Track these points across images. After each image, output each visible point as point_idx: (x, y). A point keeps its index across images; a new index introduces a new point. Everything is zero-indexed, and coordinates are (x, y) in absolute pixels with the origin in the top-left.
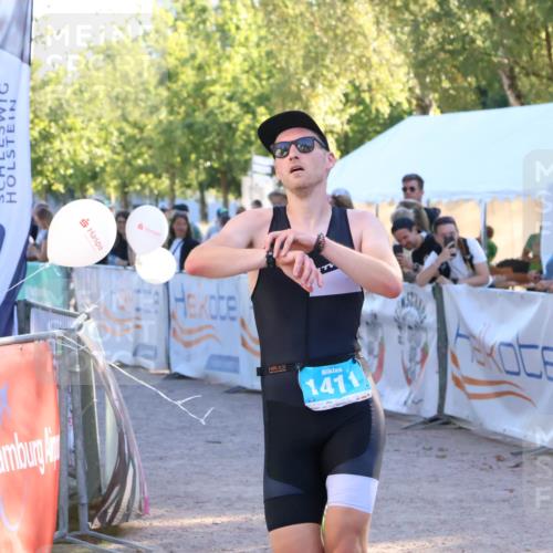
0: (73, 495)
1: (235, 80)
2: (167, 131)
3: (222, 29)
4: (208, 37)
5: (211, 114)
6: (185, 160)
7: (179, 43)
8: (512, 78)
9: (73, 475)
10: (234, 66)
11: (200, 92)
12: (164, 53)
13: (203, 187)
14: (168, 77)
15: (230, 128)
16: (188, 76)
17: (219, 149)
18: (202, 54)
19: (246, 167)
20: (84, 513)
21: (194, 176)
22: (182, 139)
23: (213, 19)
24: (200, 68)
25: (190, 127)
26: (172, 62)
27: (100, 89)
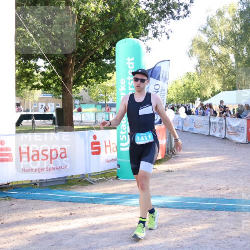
0: (168, 149)
1: (195, 86)
2: (184, 94)
3: (193, 78)
4: (191, 80)
5: (191, 91)
6: (187, 98)
7: (187, 81)
8: (238, 86)
9: (168, 146)
10: (195, 84)
11: (190, 88)
12: (184, 82)
13: (189, 103)
14: (185, 86)
15: (194, 93)
16: (188, 86)
17: (192, 97)
18: (190, 83)
19: (196, 99)
20: (170, 152)
21: (188, 101)
22: (186, 95)
23: (192, 77)
24: (190, 84)
25: (188, 93)
26: (185, 84)
27: (174, 88)
